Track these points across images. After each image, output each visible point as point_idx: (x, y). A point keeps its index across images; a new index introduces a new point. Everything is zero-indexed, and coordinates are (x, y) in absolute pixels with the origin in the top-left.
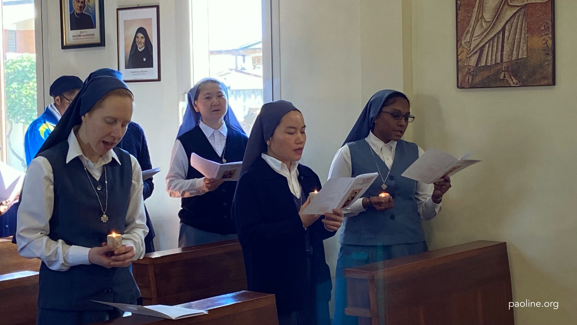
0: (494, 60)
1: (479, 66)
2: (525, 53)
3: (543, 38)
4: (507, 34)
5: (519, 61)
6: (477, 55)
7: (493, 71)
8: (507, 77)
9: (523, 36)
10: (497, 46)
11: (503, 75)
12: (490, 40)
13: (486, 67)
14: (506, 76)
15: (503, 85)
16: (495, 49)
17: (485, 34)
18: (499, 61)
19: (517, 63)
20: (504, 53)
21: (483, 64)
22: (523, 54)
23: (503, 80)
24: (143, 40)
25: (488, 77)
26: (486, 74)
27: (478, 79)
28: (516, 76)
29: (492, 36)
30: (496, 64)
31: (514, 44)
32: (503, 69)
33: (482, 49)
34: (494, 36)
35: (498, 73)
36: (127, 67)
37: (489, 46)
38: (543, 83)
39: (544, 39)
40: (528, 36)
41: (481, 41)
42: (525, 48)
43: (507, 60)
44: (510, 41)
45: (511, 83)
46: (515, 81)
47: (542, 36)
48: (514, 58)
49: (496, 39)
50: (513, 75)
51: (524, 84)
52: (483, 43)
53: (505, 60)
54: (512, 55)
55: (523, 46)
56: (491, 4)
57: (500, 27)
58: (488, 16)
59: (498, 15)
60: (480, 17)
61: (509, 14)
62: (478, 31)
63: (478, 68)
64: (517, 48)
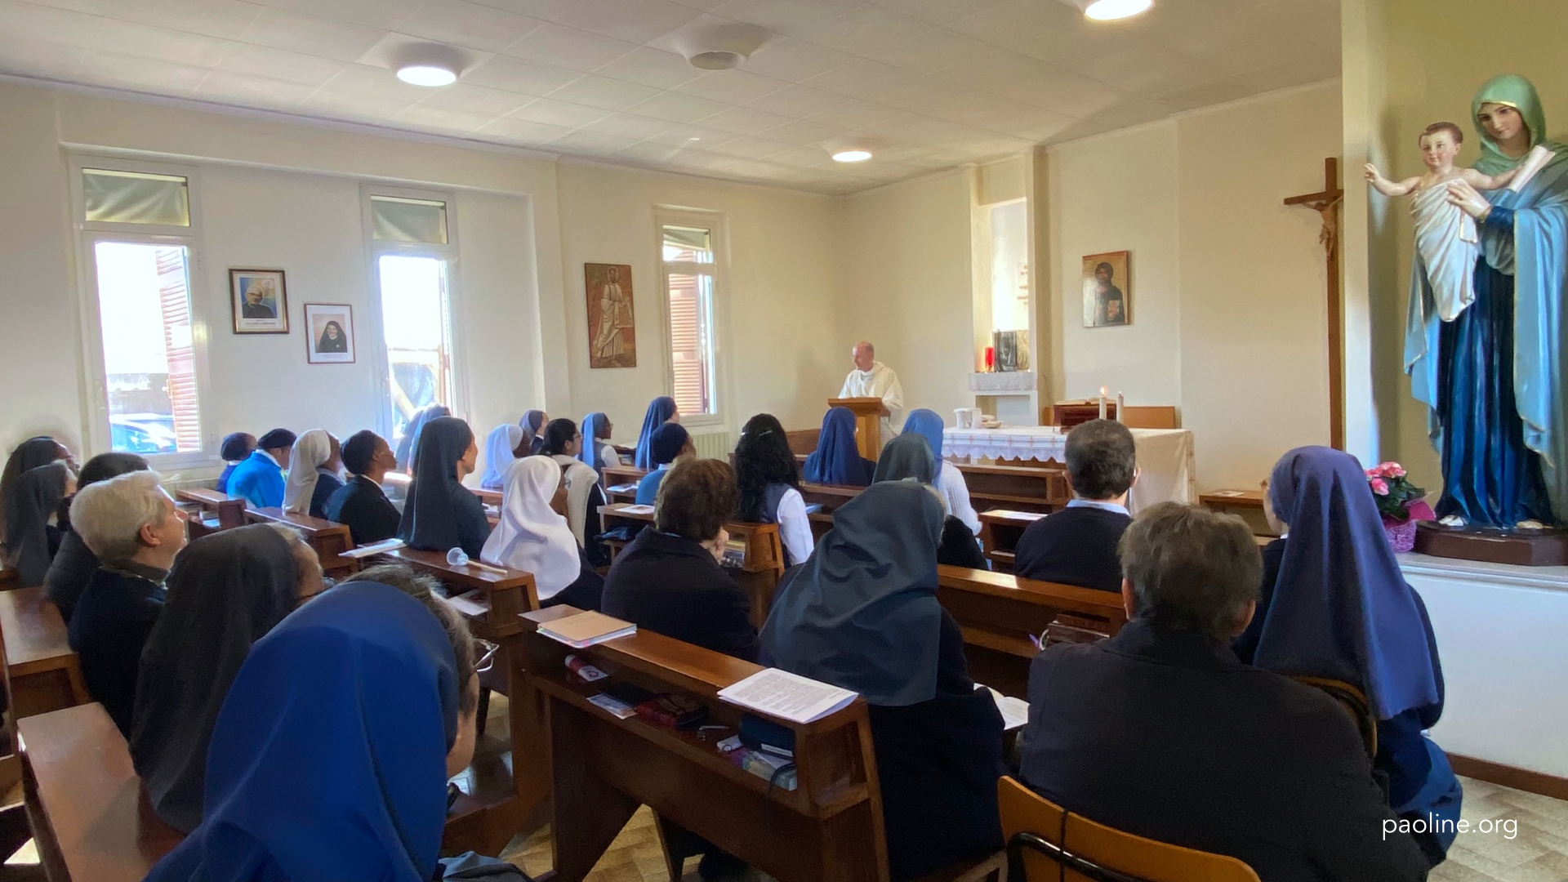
0: (609, 355)
3: (631, 344)
4: (615, 342)
5: (621, 355)
8: (616, 363)
9: (622, 343)
10: (610, 347)
11: (614, 362)
12: (607, 344)
13: (605, 358)
15: (614, 366)
16: (609, 349)
17: (604, 341)
18: (611, 355)
19: (619, 356)
20: (614, 351)
21: (604, 356)
22: (622, 352)
23: (613, 364)
24: (336, 331)
28: (619, 363)
29: (608, 342)
31: (618, 347)
32: (614, 359)
33: (603, 348)
35: (611, 360)
36: (317, 351)
37: (607, 347)
38: (632, 366)
40: (624, 344)
41: (602, 345)
44: (616, 345)
46: (619, 365)
48: (618, 354)
49: (609, 344)
51: (623, 366)
53: (614, 354)
54: (617, 351)
55: (622, 348)
56: (606, 326)
57: (610, 338)
58: (605, 332)
59: (610, 331)
60: (602, 332)
61: (615, 331)
62: (601, 339)
63: (602, 357)
64: (620, 349)
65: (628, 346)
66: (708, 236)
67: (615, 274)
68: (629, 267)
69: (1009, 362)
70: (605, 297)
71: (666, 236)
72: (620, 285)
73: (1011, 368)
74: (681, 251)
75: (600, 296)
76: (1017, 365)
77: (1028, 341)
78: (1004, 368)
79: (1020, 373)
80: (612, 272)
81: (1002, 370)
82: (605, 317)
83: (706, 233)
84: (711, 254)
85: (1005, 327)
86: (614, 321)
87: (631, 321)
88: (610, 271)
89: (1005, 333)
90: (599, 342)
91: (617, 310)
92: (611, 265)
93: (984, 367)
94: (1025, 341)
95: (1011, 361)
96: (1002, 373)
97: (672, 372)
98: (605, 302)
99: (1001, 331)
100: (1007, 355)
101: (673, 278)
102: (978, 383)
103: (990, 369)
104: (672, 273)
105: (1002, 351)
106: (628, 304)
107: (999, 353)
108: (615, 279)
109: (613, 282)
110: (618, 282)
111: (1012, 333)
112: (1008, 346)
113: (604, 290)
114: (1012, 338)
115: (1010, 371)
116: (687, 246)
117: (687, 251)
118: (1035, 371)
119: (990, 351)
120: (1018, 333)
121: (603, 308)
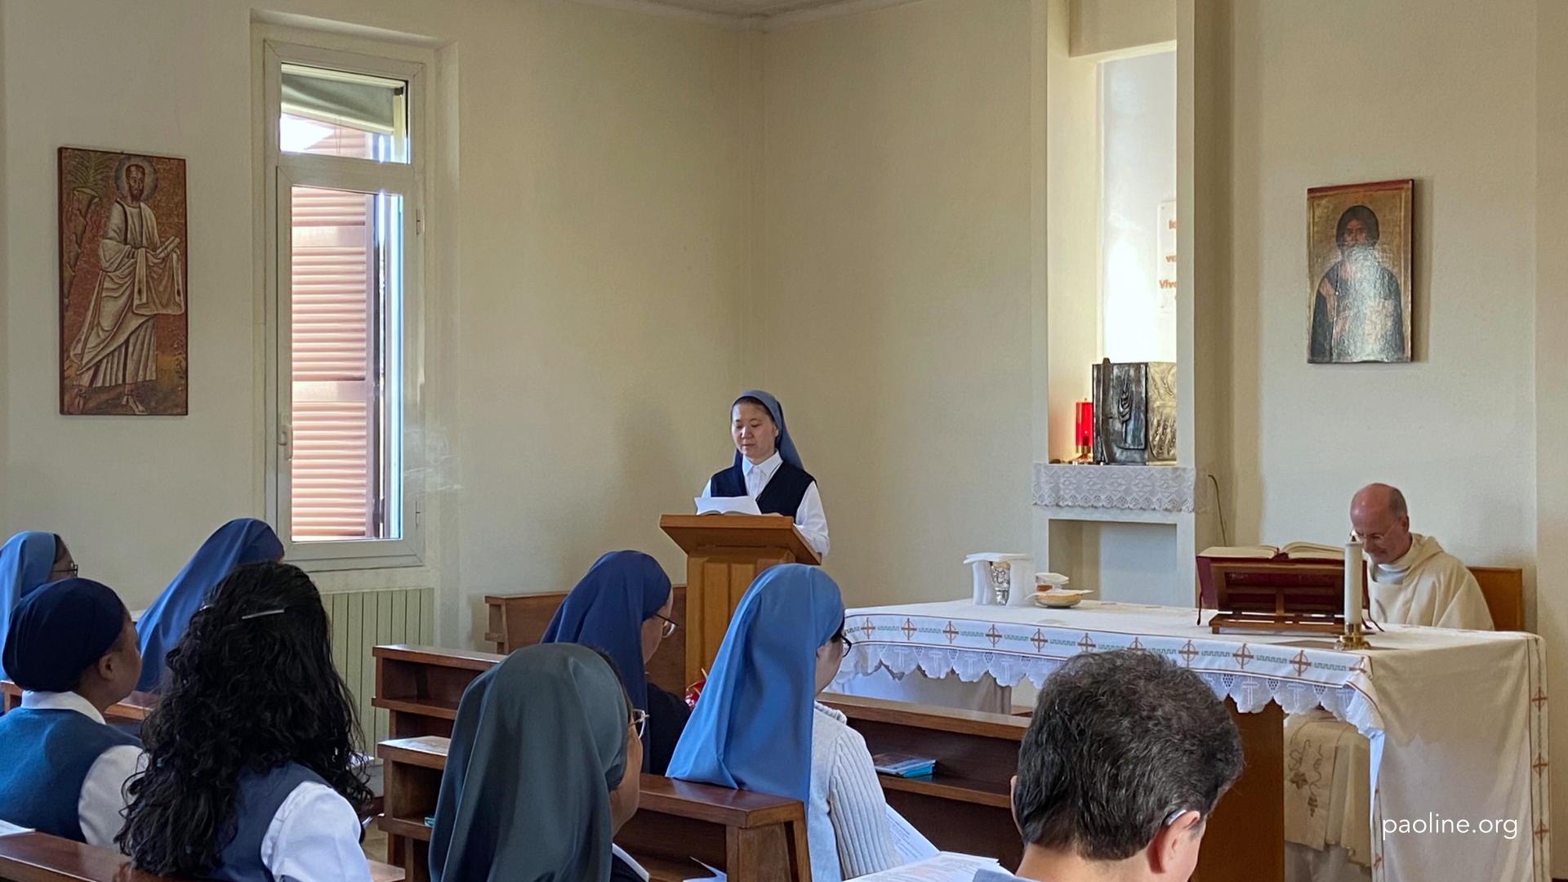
0: (114, 381)
1: (94, 386)
2: (154, 374)
3: (175, 358)
4: (131, 349)
5: (146, 383)
6: (91, 372)
7: (113, 394)
8: (131, 403)
9: (151, 353)
10: (118, 363)
11: (125, 399)
12: (108, 355)
13: (103, 389)
14: (130, 401)
15: (128, 412)
16: (115, 366)
17: (102, 346)
18: (120, 382)
19: (144, 386)
20: (127, 372)
21: (99, 383)
22: (151, 375)
23: (125, 405)
25: (107, 401)
26: (104, 397)
27: (91, 404)
28: (142, 402)
29: (112, 349)
30: (117, 385)
31: (140, 362)
32: (126, 393)
33: (98, 365)
34: (114, 350)
35: (119, 396)
37: (107, 363)
38: (175, 412)
39: (177, 359)
40: (157, 355)
41: (97, 355)
42: (154, 368)
43: (131, 382)
44: (135, 357)
45: (136, 410)
46: (141, 408)
47: (175, 355)
48: (140, 379)
49: (116, 353)
50: (138, 400)
51: (152, 412)
52: (100, 358)
53: (128, 380)
54: (137, 374)
55: (152, 366)
56: (110, 309)
57: (122, 339)
58: (107, 323)
59: (119, 323)
60: (96, 325)
61: (134, 323)
62: (92, 342)
63: (92, 389)
64: (144, 367)
65: (169, 361)
66: (403, 97)
67: (142, 181)
68: (182, 163)
69: (1129, 439)
70: (112, 234)
71: (286, 90)
72: (154, 208)
73: (1137, 456)
74: (329, 132)
75: (98, 229)
76: (1147, 448)
77: (1175, 391)
78: (1118, 453)
79: (1155, 467)
80: (134, 172)
81: (1112, 460)
82: (107, 284)
83: (398, 91)
84: (406, 143)
85: (1121, 354)
86: (131, 297)
87: (180, 299)
88: (128, 169)
89: (1120, 365)
90: (90, 346)
91: (141, 271)
92: (129, 156)
93: (1071, 450)
94: (1169, 391)
95: (1134, 437)
96: (1113, 467)
97: (288, 433)
98: (110, 249)
99: (1112, 362)
100: (1126, 422)
101: (302, 197)
102: (1056, 490)
103: (1084, 456)
104: (299, 183)
105: (1115, 411)
106: (175, 256)
107: (1107, 417)
108: (142, 191)
109: (136, 198)
110: (146, 201)
111: (1137, 366)
112: (1127, 400)
113: (108, 218)
114: (1139, 382)
115: (1134, 462)
116: (344, 119)
117: (345, 131)
118: (1191, 466)
119: (1085, 408)
120: (1152, 371)
121: (105, 264)
